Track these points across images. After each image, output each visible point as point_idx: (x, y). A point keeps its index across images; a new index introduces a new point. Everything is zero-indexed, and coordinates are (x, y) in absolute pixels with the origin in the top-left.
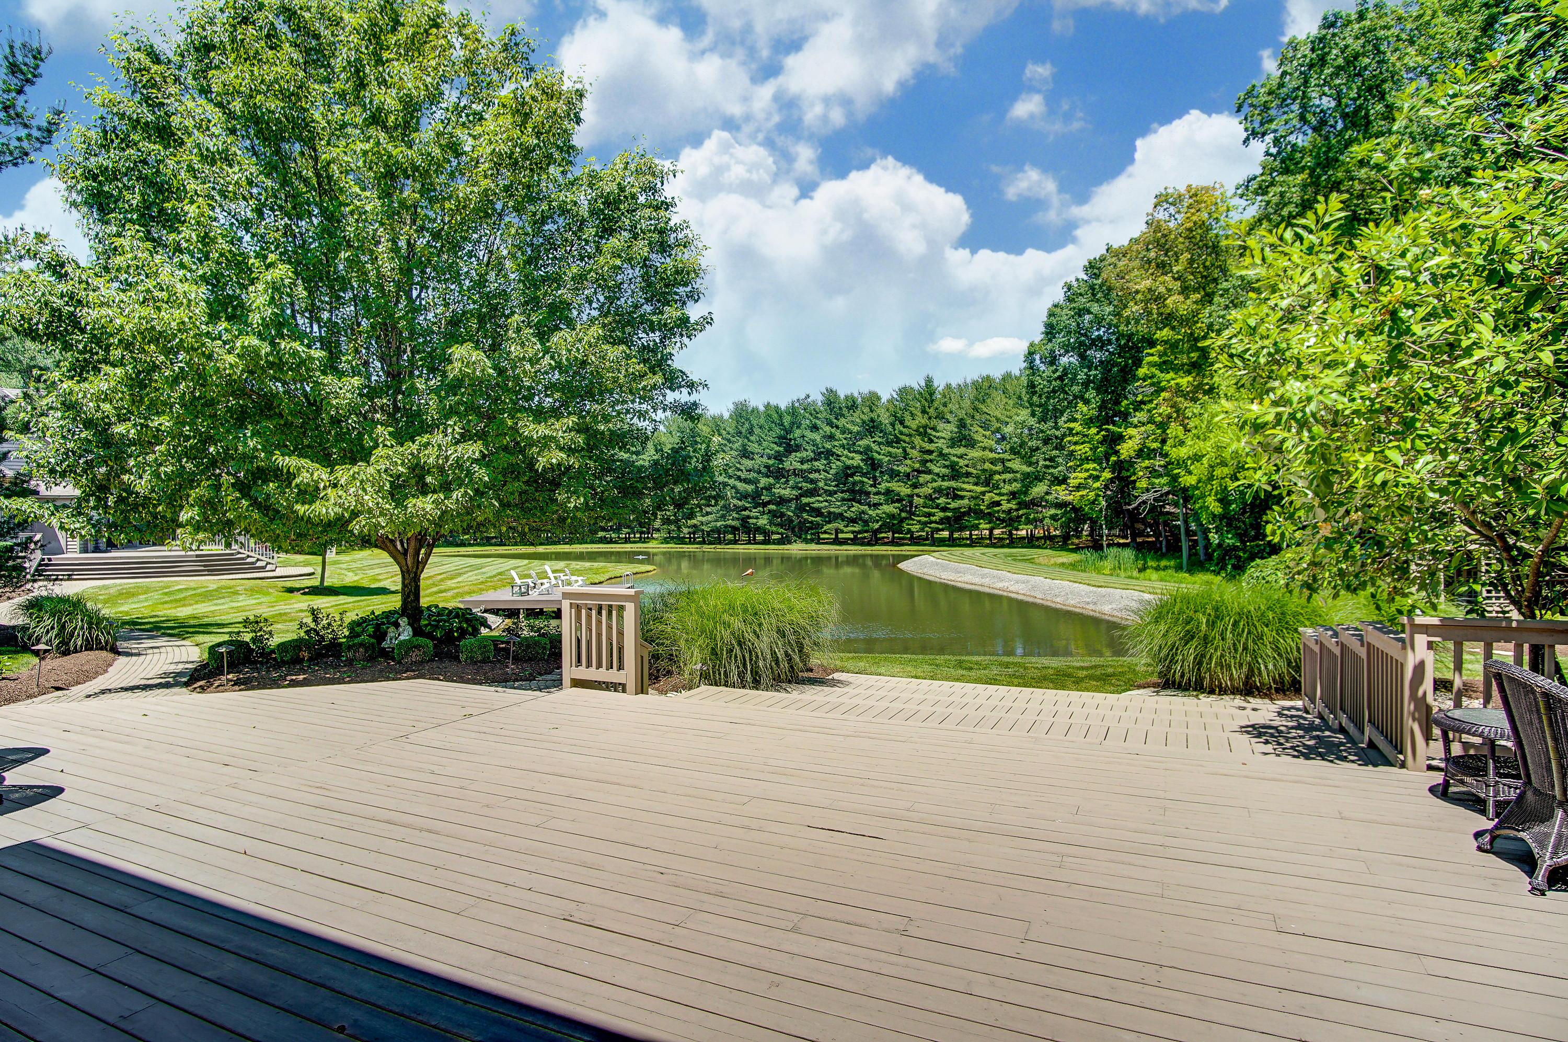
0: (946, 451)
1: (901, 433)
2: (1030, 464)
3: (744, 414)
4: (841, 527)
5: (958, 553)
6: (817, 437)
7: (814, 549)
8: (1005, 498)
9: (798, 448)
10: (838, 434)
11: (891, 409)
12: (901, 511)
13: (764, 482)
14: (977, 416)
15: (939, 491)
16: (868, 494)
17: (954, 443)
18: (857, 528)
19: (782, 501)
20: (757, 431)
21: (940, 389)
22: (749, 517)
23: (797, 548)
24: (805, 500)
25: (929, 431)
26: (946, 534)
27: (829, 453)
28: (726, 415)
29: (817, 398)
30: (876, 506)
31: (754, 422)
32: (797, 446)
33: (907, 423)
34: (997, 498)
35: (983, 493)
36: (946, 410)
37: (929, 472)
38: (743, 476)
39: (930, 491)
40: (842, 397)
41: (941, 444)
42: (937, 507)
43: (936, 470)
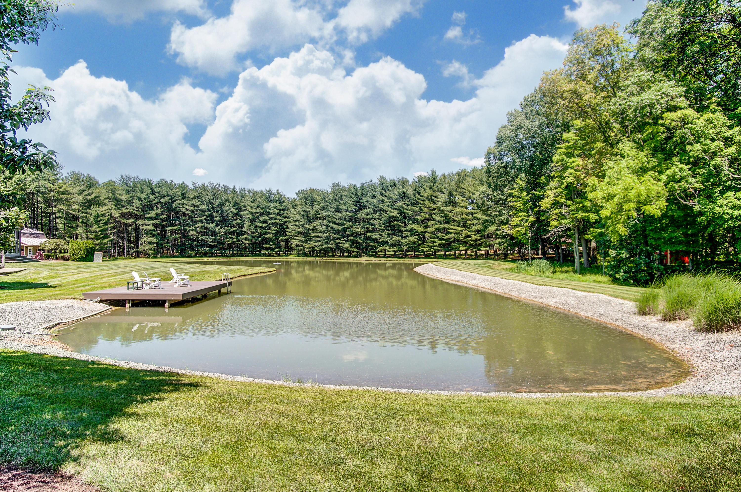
0: (442, 208)
1: (419, 199)
2: (487, 215)
3: (338, 189)
4: (387, 248)
5: (448, 262)
6: (375, 201)
7: (373, 260)
8: (474, 233)
9: (365, 207)
10: (386, 200)
11: (414, 186)
12: (419, 240)
13: (347, 224)
14: (459, 190)
15: (438, 230)
16: (401, 231)
17: (447, 204)
18: (395, 249)
19: (358, 235)
20: (344, 198)
21: (439, 176)
22: (340, 243)
23: (364, 260)
24: (368, 234)
25: (433, 198)
26: (442, 253)
27: (381, 210)
28: (329, 190)
29: (375, 181)
30: (406, 237)
31: (343, 194)
32: (365, 206)
33: (422, 194)
34: (469, 233)
35: (462, 231)
36: (442, 187)
37: (434, 220)
38: (337, 222)
39: (434, 230)
40: (389, 180)
41: (439, 205)
42: (438, 238)
43: (437, 219)
